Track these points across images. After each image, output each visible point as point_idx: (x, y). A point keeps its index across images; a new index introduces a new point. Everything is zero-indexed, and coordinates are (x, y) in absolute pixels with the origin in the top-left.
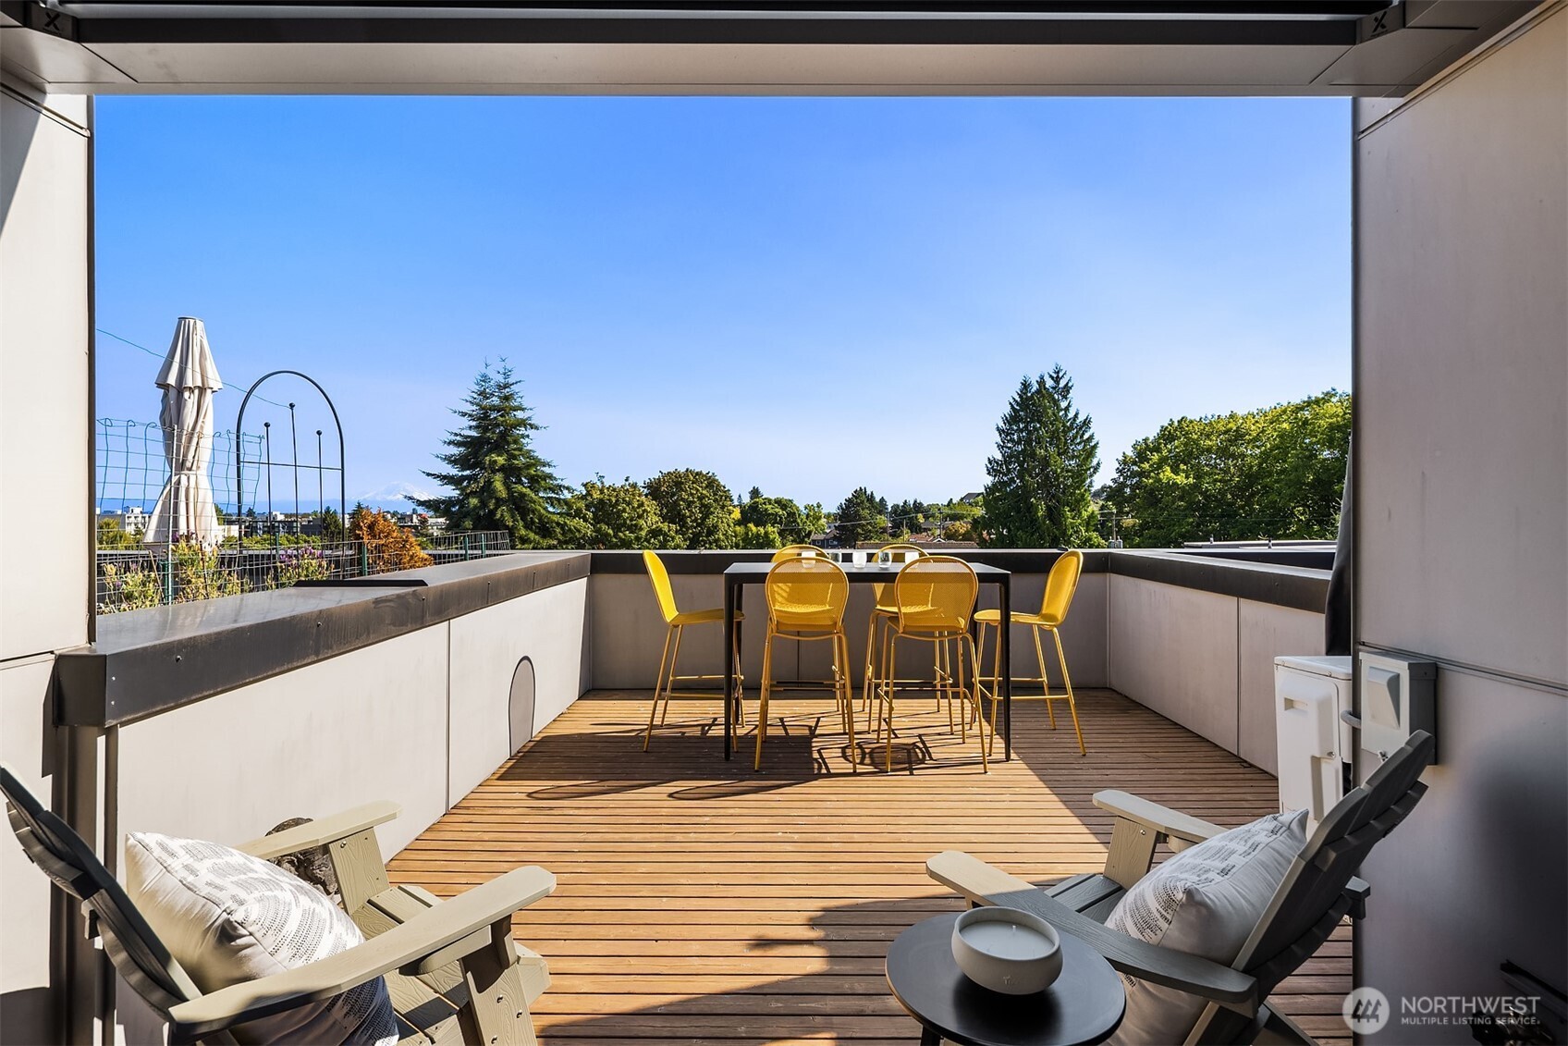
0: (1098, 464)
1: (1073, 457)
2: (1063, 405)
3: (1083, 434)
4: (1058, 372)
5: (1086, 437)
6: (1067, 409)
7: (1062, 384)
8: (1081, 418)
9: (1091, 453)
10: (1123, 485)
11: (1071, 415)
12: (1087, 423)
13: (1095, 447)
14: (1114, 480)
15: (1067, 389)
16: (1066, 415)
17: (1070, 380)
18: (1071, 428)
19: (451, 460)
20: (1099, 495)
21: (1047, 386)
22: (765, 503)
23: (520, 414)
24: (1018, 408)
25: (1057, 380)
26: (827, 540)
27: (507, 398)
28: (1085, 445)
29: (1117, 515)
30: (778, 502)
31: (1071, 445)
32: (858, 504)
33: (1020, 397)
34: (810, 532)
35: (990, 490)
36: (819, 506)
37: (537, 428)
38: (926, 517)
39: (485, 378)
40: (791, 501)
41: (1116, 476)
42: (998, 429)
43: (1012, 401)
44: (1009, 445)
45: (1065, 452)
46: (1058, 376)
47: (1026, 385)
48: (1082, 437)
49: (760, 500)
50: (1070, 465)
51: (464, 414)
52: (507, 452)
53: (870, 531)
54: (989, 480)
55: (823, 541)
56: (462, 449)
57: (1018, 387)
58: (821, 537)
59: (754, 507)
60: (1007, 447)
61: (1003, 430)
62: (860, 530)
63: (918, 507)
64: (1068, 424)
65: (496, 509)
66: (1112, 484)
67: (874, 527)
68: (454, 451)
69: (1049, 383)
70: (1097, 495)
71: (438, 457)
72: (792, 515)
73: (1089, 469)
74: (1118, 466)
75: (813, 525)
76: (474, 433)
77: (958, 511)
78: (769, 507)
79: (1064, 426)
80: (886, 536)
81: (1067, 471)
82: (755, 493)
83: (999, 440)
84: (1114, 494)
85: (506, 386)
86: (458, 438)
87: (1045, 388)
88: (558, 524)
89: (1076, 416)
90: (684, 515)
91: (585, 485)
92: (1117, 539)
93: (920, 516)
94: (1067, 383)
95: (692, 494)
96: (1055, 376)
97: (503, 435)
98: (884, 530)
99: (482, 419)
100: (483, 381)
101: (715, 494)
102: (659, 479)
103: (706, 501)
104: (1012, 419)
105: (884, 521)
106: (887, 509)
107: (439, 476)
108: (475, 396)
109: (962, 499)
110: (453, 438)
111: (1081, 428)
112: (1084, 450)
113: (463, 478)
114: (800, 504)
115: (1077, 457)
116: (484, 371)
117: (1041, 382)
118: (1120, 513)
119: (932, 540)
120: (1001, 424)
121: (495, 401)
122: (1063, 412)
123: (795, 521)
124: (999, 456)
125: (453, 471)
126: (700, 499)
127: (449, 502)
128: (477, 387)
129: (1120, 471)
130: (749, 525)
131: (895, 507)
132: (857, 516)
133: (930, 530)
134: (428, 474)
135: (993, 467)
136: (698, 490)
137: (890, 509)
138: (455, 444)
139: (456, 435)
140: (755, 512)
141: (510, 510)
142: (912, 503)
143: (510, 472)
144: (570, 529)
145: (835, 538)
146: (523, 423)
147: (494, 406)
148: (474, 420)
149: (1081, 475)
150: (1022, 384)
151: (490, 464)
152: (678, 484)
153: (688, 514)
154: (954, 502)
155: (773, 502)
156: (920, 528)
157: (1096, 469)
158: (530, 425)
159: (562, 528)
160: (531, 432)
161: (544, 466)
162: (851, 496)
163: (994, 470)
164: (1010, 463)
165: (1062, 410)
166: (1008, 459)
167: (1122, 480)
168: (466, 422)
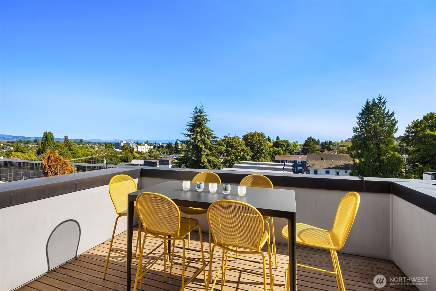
0: (397, 128)
1: (387, 126)
2: (383, 108)
3: (391, 118)
4: (381, 97)
5: (392, 119)
6: (384, 110)
7: (382, 101)
8: (390, 113)
9: (394, 125)
10: (409, 136)
11: (386, 112)
12: (392, 114)
13: (396, 122)
14: (405, 134)
15: (384, 103)
16: (384, 112)
17: (385, 100)
18: (386, 116)
19: (188, 130)
20: (399, 139)
21: (376, 102)
22: (280, 141)
23: (205, 117)
24: (365, 110)
25: (380, 100)
26: (300, 152)
27: (201, 113)
28: (392, 122)
29: (406, 146)
30: (284, 141)
31: (386, 122)
32: (309, 142)
33: (366, 106)
34: (294, 150)
35: (354, 138)
36: (297, 142)
37: (209, 121)
38: (333, 146)
39: (197, 108)
40: (288, 141)
41: (406, 133)
42: (357, 117)
43: (363, 108)
44: (362, 123)
45: (384, 125)
46: (380, 99)
47: (368, 103)
48: (390, 119)
49: (279, 140)
50: (386, 129)
51: (191, 118)
52: (201, 128)
53: (313, 150)
54: (354, 134)
55: (298, 153)
56: (191, 127)
57: (365, 103)
58: (297, 151)
59: (276, 143)
60: (361, 123)
61: (359, 118)
62: (310, 150)
63: (330, 143)
64: (385, 115)
65: (198, 143)
66: (404, 136)
67: (314, 149)
68: (189, 128)
69: (377, 101)
70: (398, 139)
71: (185, 129)
72: (288, 145)
73: (394, 130)
74: (406, 129)
75: (295, 148)
76: (194, 123)
77: (344, 144)
78: (281, 142)
79: (383, 116)
80: (319, 152)
81: (385, 131)
82: (278, 138)
83: (358, 121)
84: (404, 139)
85: (201, 110)
86: (190, 124)
87: (375, 103)
88: (214, 147)
89: (388, 112)
90: (254, 145)
91: (224, 136)
92: (406, 155)
93: (331, 145)
94: (384, 101)
95: (257, 139)
96: (379, 99)
97: (200, 123)
98: (318, 150)
99: (196, 119)
100: (196, 109)
101: (263, 139)
102: (247, 134)
103: (261, 141)
104: (363, 114)
105: (318, 147)
106: (320, 143)
107: (185, 134)
108: (194, 113)
109: (346, 140)
110: (188, 124)
111: (390, 116)
112: (391, 123)
113: (191, 135)
114: (291, 142)
115: (389, 126)
116: (196, 106)
117: (374, 101)
118: (407, 145)
119: (333, 154)
120: (358, 116)
121: (199, 114)
122: (383, 111)
123: (289, 147)
124: (358, 127)
125: (189, 133)
126: (259, 140)
127: (188, 141)
128: (194, 110)
129: (407, 131)
130: (274, 148)
131: (323, 143)
132: (309, 145)
133: (334, 150)
134: (182, 134)
135: (355, 130)
136: (258, 138)
137: (321, 143)
138: (189, 126)
139: (189, 123)
140: (277, 144)
141: (201, 143)
142: (328, 141)
143: (202, 133)
144: (217, 149)
145: (302, 152)
146: (206, 119)
147: (199, 115)
148: (194, 119)
149: (390, 133)
150: (367, 102)
151: (196, 131)
152: (253, 136)
153: (255, 145)
154: (343, 141)
155: (282, 141)
156: (331, 149)
157: (396, 130)
158: (208, 120)
159: (215, 148)
160: (208, 122)
161: (211, 131)
162: (307, 139)
163: (356, 131)
164: (362, 129)
165: (382, 110)
166: (361, 127)
167: (408, 134)
168: (191, 120)
